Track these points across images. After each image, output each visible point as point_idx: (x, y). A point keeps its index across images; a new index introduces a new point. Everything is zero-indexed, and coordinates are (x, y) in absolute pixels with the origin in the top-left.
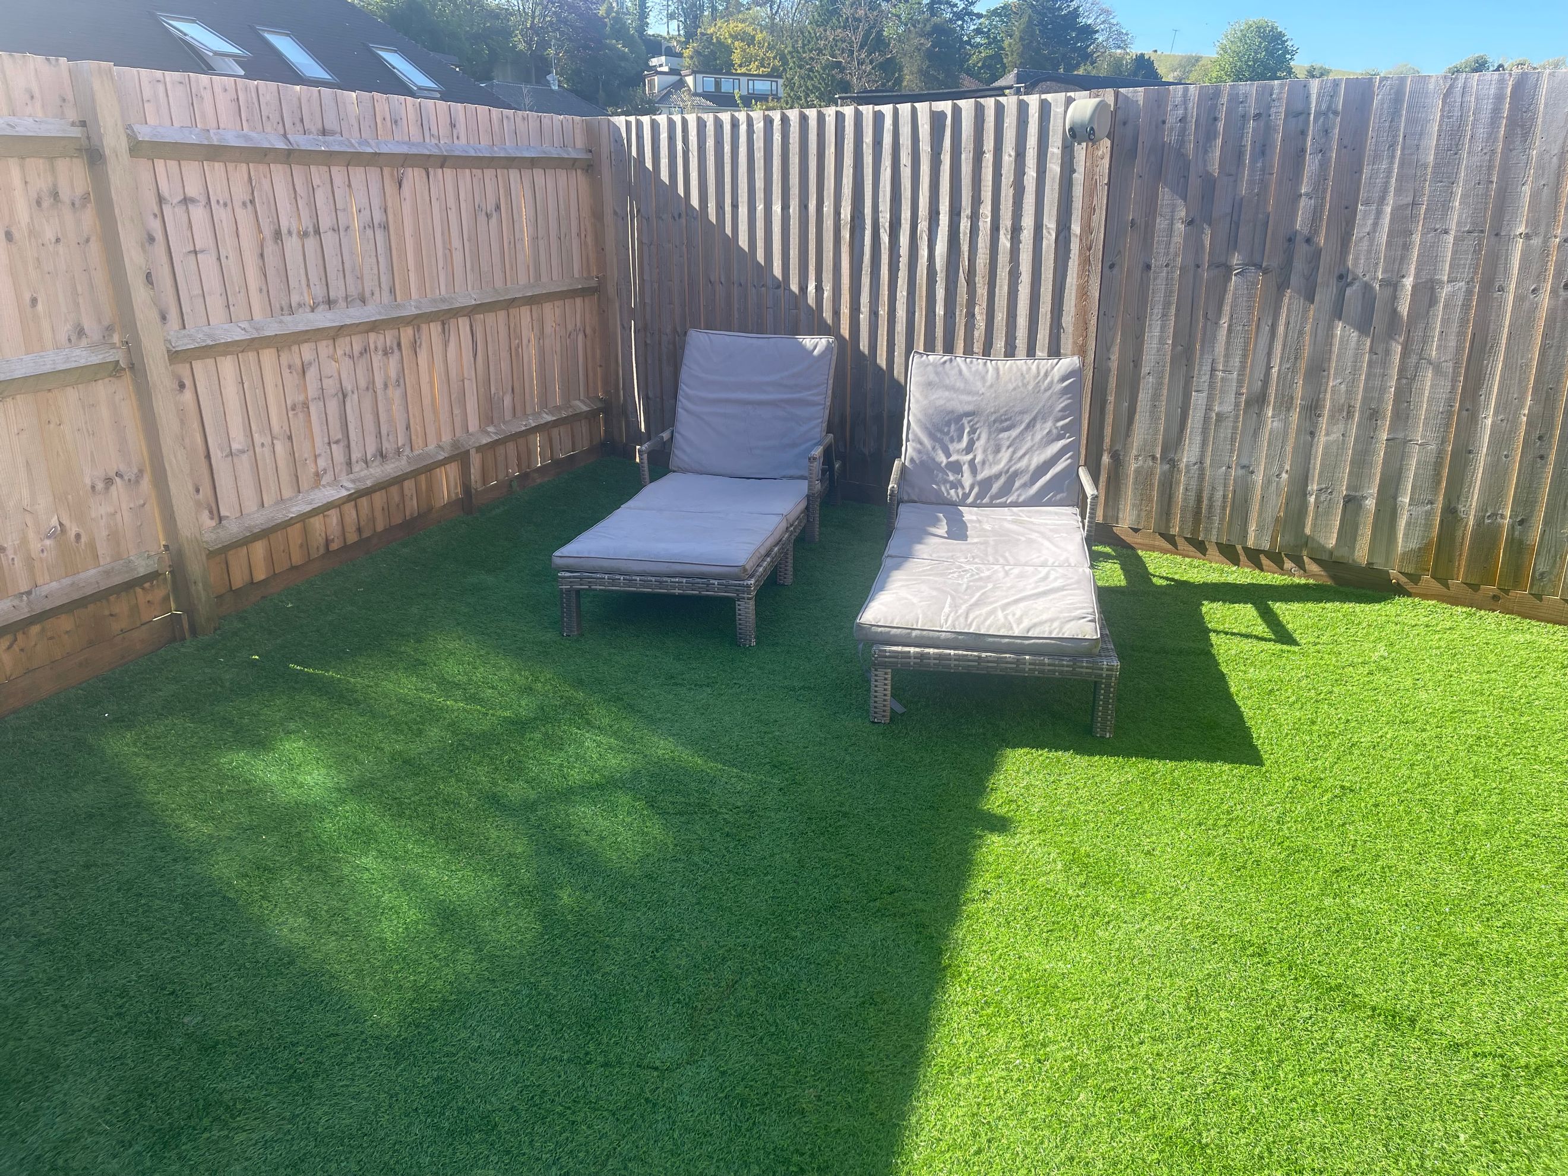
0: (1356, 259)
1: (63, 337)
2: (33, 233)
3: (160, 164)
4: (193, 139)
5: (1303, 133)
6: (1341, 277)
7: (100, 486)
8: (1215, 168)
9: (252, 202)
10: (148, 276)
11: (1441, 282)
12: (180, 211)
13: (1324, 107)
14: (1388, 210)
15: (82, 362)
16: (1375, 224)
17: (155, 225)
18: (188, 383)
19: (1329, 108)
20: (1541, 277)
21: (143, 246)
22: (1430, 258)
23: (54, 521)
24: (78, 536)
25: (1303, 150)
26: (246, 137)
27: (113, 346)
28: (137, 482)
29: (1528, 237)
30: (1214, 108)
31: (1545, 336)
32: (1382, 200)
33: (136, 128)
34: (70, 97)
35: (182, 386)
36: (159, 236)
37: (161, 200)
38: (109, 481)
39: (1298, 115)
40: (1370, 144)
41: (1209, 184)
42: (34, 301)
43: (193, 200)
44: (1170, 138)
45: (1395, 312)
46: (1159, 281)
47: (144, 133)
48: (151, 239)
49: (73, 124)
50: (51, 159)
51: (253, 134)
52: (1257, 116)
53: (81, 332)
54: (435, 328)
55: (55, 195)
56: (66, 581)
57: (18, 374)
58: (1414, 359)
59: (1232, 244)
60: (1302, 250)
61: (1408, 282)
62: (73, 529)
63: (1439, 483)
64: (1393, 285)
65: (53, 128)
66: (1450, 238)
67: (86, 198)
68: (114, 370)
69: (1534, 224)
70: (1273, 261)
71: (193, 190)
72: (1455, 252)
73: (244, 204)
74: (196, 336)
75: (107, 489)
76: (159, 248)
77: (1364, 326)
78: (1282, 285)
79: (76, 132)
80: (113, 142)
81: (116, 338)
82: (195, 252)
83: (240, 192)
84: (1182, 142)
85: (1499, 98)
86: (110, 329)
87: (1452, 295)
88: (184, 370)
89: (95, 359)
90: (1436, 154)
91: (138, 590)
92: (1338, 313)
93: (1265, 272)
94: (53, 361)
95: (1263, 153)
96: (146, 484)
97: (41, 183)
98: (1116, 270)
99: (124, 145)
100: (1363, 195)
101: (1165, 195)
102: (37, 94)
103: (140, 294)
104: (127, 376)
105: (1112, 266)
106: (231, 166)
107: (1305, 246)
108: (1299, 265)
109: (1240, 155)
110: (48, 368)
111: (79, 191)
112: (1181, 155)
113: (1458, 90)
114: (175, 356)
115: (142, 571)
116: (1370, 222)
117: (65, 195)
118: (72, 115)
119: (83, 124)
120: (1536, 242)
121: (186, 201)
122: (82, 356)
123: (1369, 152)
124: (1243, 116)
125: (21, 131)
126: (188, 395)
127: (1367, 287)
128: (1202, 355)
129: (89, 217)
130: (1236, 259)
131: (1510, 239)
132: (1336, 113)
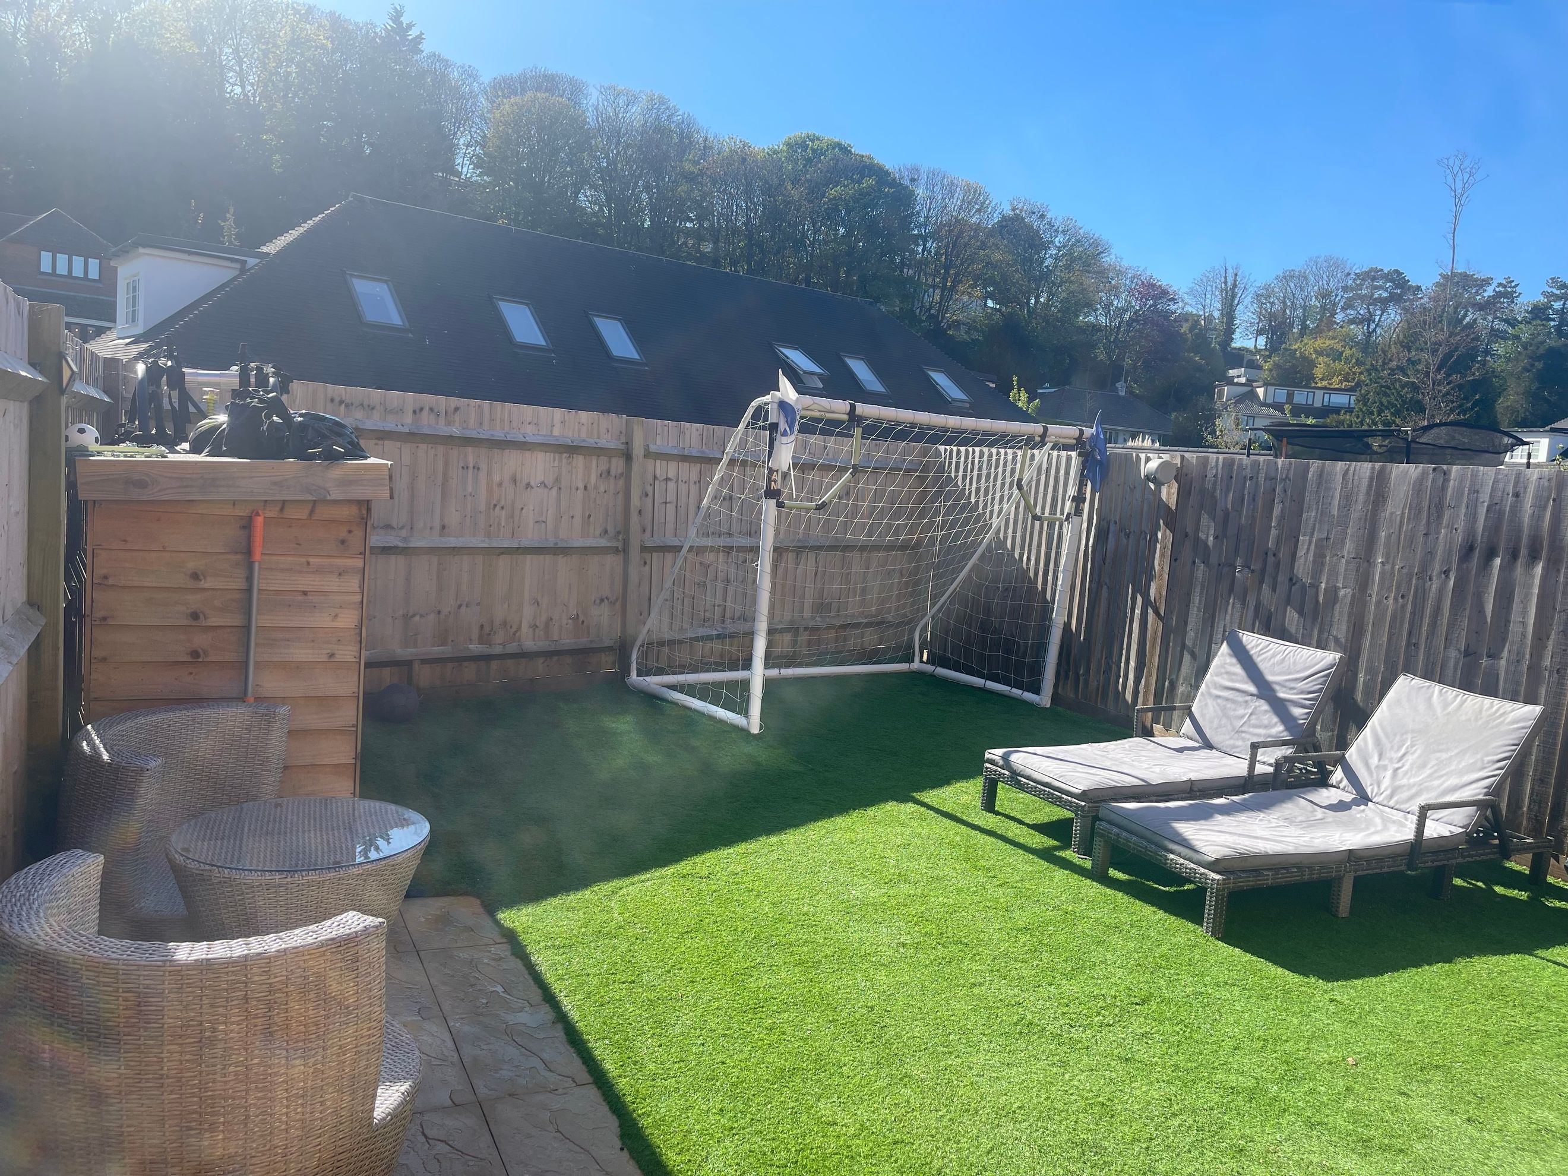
0: (1298, 570)
1: (598, 532)
2: (596, 487)
3: (658, 462)
4: (676, 452)
5: (1274, 490)
6: (1291, 579)
7: (598, 601)
8: (1229, 506)
9: (699, 482)
10: (640, 511)
11: (1339, 588)
12: (663, 484)
13: (1284, 476)
14: (1314, 540)
15: (603, 545)
16: (1308, 549)
17: (650, 489)
18: (648, 562)
19: (1287, 477)
20: (1389, 589)
21: (641, 498)
22: (1334, 572)
23: (575, 612)
24: (583, 622)
25: (1274, 500)
26: (703, 452)
27: (618, 540)
28: (614, 604)
29: (1382, 563)
30: (1231, 470)
31: (1390, 627)
32: (1312, 536)
33: (651, 446)
34: (624, 432)
35: (645, 563)
36: (651, 494)
37: (655, 478)
38: (602, 600)
39: (1272, 479)
40: (1307, 499)
41: (1227, 514)
42: (590, 516)
43: (670, 479)
44: (1208, 486)
45: (1317, 601)
46: (1199, 572)
47: (653, 448)
48: (647, 495)
49: (623, 443)
50: (610, 458)
51: (707, 451)
52: (1252, 478)
53: (606, 532)
54: (791, 556)
55: (609, 472)
56: (573, 641)
57: (575, 546)
58: (1326, 634)
59: (1236, 553)
60: (1271, 559)
61: (1323, 585)
62: (581, 618)
63: (1336, 718)
64: (1315, 586)
65: (614, 444)
66: (1344, 561)
67: (622, 474)
68: (616, 550)
69: (1387, 556)
70: (1256, 566)
71: (671, 474)
72: (1346, 570)
73: (695, 483)
74: (657, 541)
75: (600, 603)
76: (649, 500)
77: (1301, 613)
78: (1261, 582)
79: (622, 447)
80: (638, 450)
81: (620, 537)
82: (666, 503)
83: (694, 477)
84: (1215, 489)
85: (1371, 479)
86: (619, 533)
87: (1345, 596)
88: (647, 556)
89: (609, 545)
90: (1339, 509)
91: (603, 654)
92: (1288, 601)
93: (1253, 571)
94: (591, 542)
95: (1254, 500)
96: (618, 605)
97: (603, 467)
98: (1178, 561)
99: (642, 453)
100: (1302, 530)
101: (1205, 519)
102: (610, 430)
103: (634, 519)
104: (622, 555)
105: (1176, 560)
106: (692, 465)
107: (1273, 558)
108: (1270, 569)
109: (1243, 500)
110: (588, 545)
111: (619, 471)
112: (1213, 497)
113: (1351, 472)
114: (644, 549)
115: (606, 645)
116: (1306, 547)
117: (613, 473)
118: (623, 440)
119: (627, 443)
120: (1388, 567)
121: (667, 479)
122: (603, 543)
123: (1306, 506)
124: (1245, 477)
125: (599, 445)
126: (647, 568)
127: (1304, 586)
128: (1218, 623)
129: (621, 483)
130: (1239, 561)
131: (1375, 565)
132: (1290, 480)
